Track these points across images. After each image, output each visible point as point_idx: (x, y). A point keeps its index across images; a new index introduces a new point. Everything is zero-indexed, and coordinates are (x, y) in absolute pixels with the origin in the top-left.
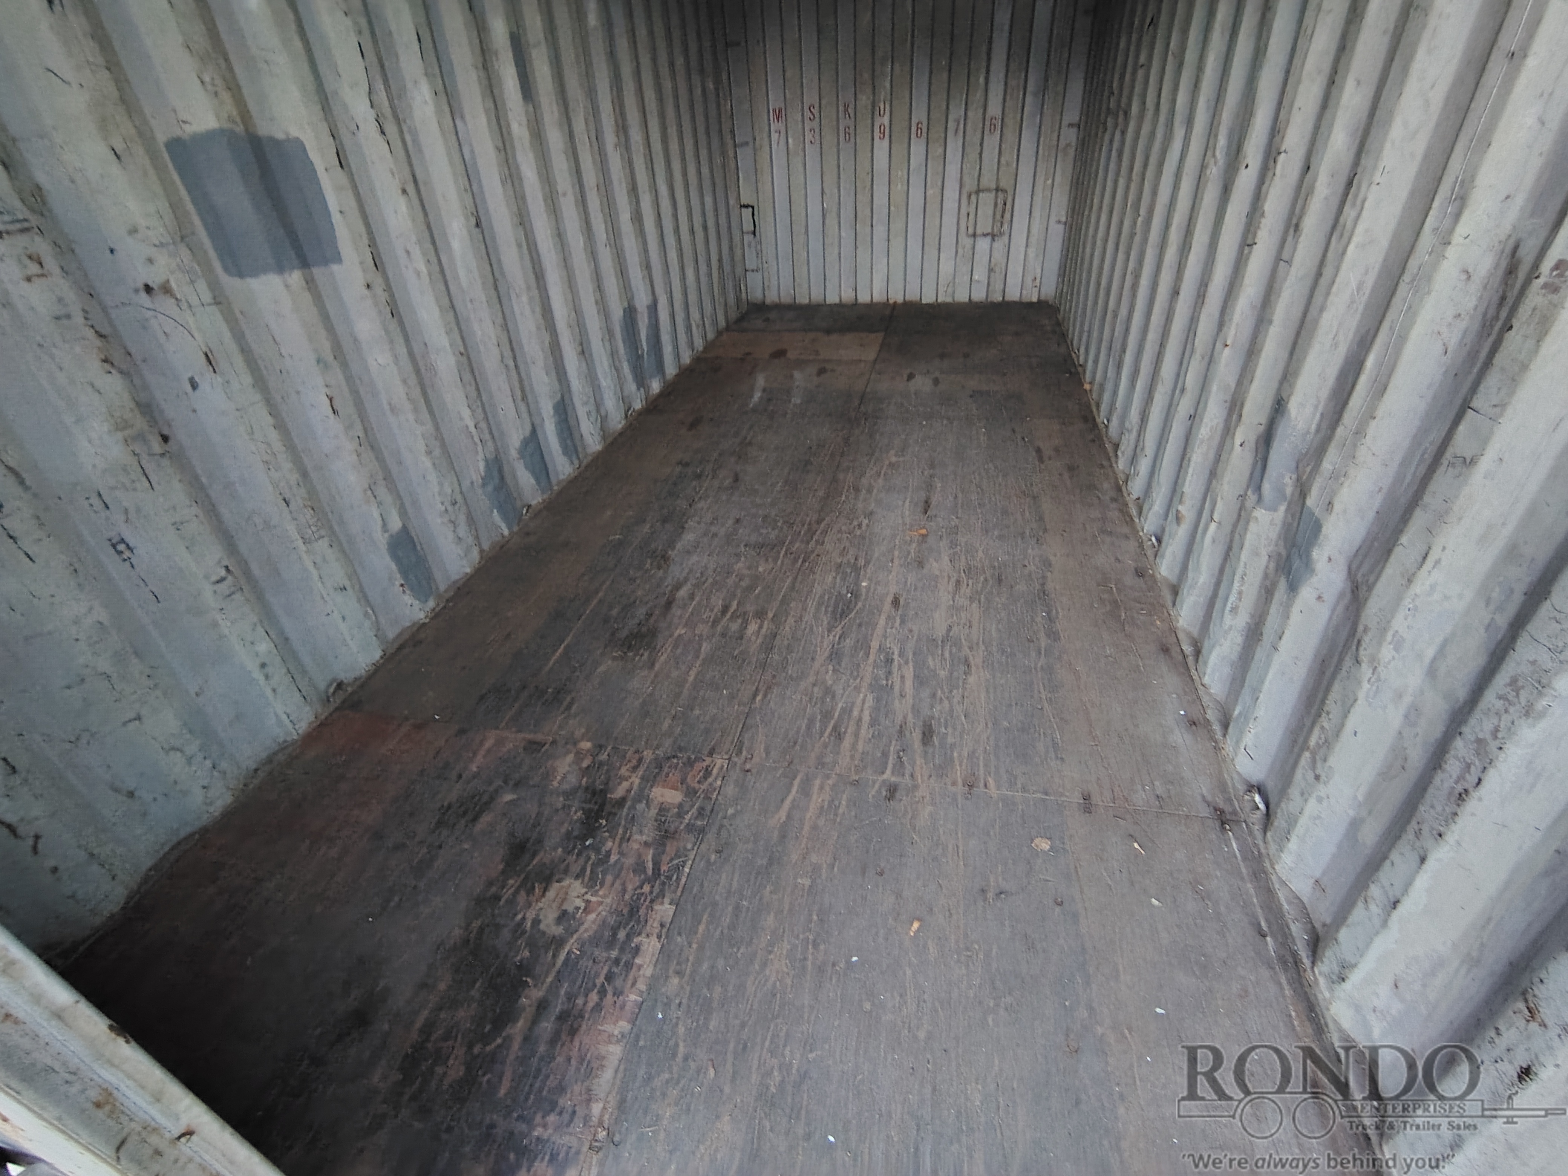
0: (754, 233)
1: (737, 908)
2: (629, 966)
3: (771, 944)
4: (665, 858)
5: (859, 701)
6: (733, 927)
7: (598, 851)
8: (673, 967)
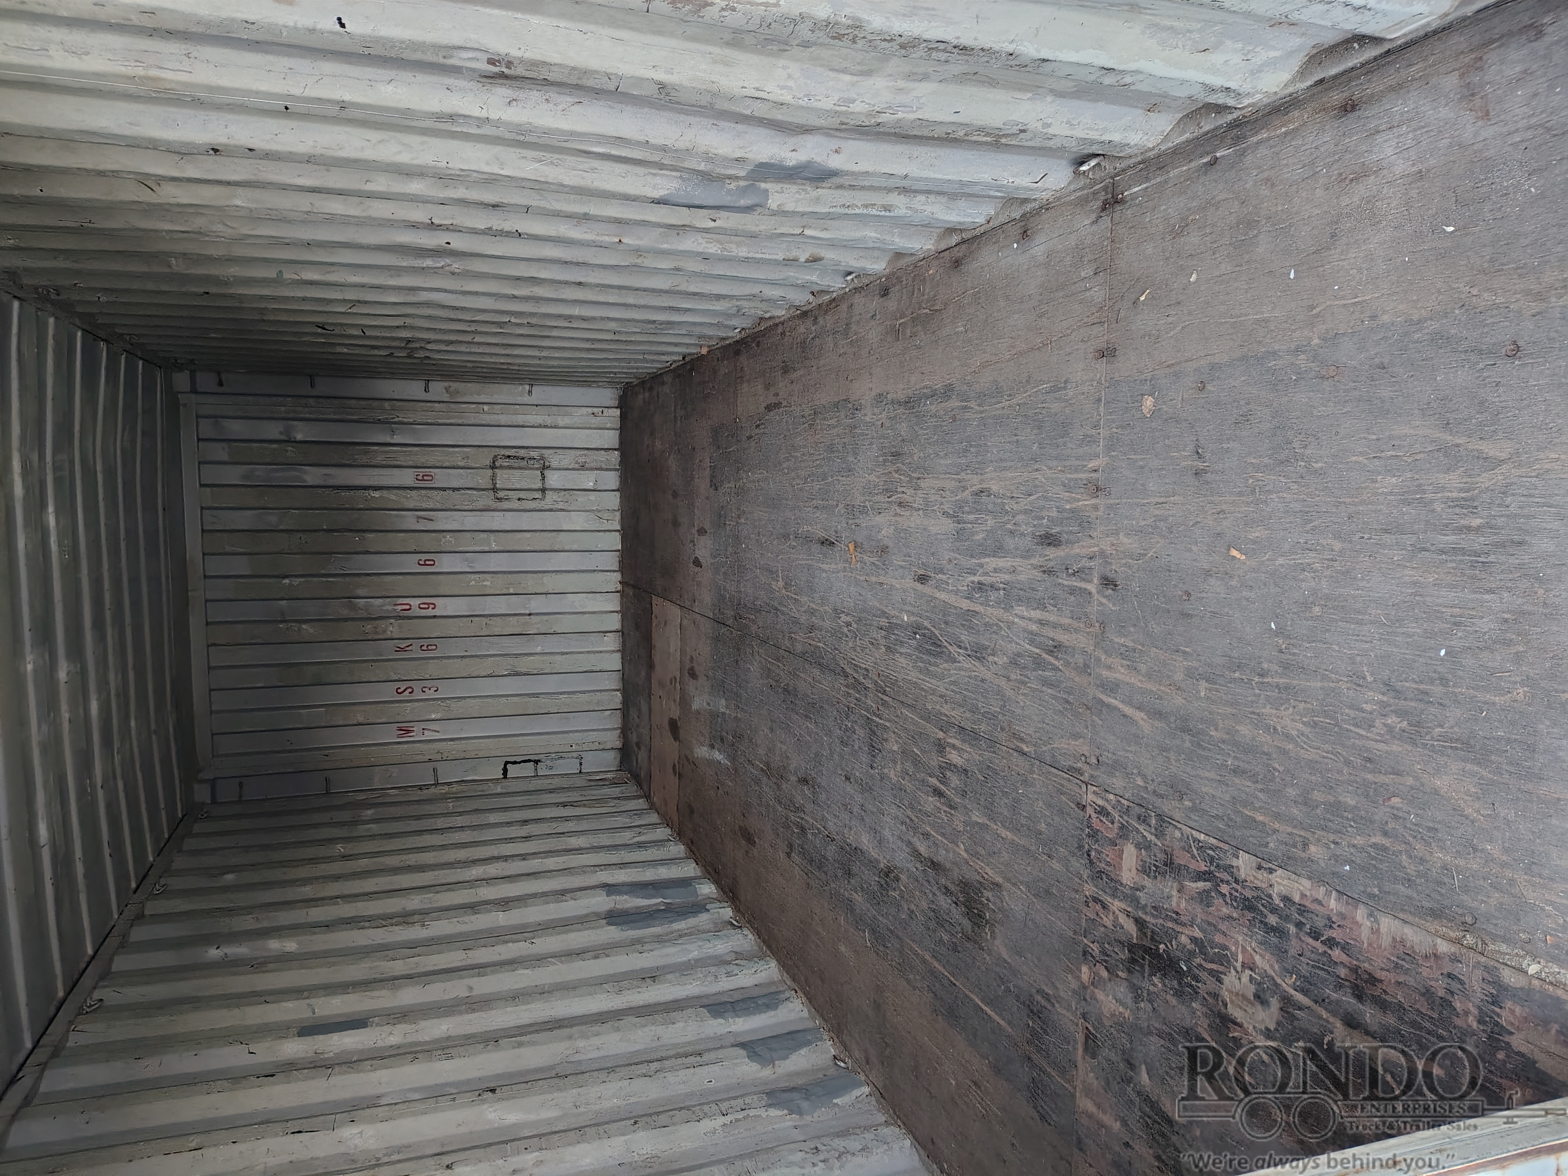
0: (537, 762)
1: (1235, 771)
2: (1302, 910)
3: (1267, 729)
4: (1193, 865)
5: (1022, 623)
6: (1254, 779)
7: (1192, 954)
8: (1298, 852)
